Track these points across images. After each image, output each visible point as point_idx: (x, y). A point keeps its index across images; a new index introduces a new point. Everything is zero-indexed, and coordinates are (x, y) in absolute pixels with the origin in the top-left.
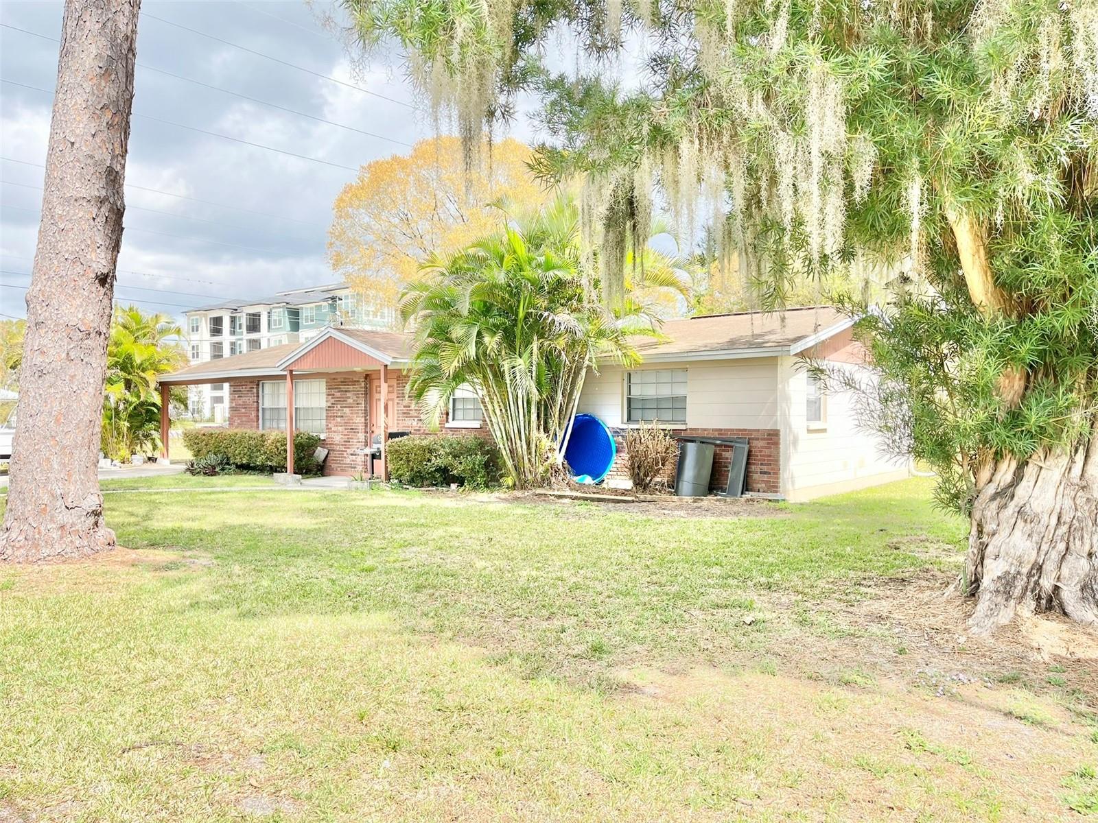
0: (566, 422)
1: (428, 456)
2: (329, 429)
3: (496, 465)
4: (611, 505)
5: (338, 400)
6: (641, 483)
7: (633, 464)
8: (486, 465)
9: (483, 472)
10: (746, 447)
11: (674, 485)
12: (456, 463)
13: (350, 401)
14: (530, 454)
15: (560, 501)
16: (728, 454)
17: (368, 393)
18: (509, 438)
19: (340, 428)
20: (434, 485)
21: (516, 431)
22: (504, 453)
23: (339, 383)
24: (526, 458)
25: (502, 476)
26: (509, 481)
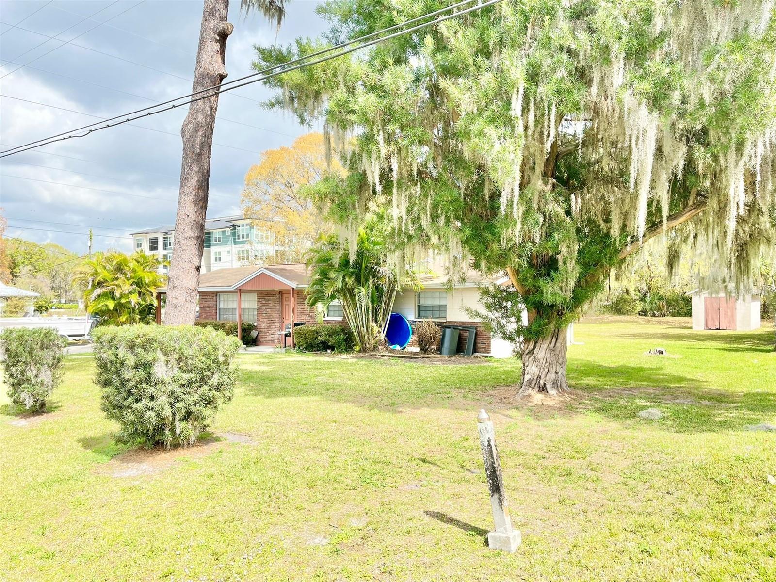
0: (386, 318)
1: (316, 335)
2: (259, 320)
3: (351, 340)
4: (407, 360)
5: (264, 305)
6: (424, 349)
7: (419, 339)
8: (346, 340)
9: (344, 343)
10: (475, 331)
11: (439, 350)
12: (330, 339)
13: (271, 305)
14: (368, 334)
15: (383, 358)
16: (466, 334)
17: (281, 301)
18: (357, 326)
19: (265, 320)
20: (318, 350)
21: (361, 323)
22: (355, 334)
23: (264, 296)
24: (366, 336)
25: (353, 346)
26: (357, 348)
